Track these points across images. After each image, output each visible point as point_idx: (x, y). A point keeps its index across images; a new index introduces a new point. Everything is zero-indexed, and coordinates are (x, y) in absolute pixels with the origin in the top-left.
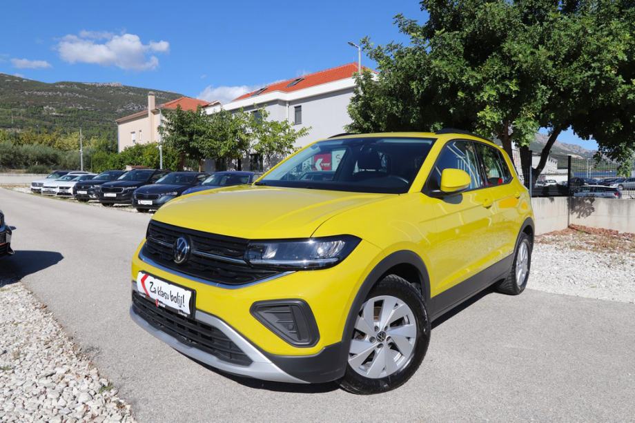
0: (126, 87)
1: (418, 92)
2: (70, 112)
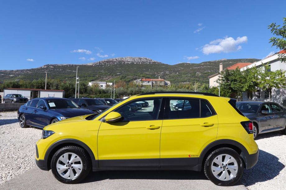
0: (228, 60)
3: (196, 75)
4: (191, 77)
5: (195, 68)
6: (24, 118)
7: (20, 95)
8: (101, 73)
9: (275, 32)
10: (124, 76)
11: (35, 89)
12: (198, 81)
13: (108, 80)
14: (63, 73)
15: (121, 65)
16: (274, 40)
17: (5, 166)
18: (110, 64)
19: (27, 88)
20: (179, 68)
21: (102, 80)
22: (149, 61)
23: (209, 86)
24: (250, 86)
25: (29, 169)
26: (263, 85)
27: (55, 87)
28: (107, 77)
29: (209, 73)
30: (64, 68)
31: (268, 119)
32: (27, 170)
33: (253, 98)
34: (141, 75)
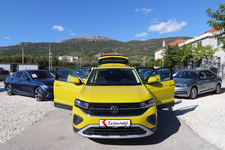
0: (168, 38)
2: (151, 49)
3: (144, 50)
4: (140, 51)
5: (143, 44)
6: (10, 87)
7: (2, 68)
8: (68, 49)
9: (210, 15)
10: (87, 51)
11: (14, 63)
12: (145, 55)
13: (74, 55)
14: (37, 50)
15: (84, 42)
16: (210, 22)
17: (2, 128)
18: (75, 42)
19: (7, 62)
20: (131, 45)
21: (69, 55)
22: (106, 39)
23: (154, 58)
24: (186, 58)
25: (24, 129)
26: (196, 57)
27: (31, 61)
28: (73, 52)
29: (154, 48)
30: (37, 45)
31: (203, 83)
32: (23, 130)
33: (188, 67)
34: (101, 51)
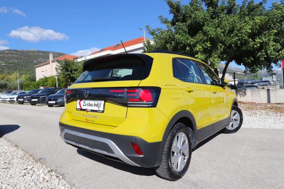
0: (38, 51)
1: (170, 48)
2: (11, 63)
